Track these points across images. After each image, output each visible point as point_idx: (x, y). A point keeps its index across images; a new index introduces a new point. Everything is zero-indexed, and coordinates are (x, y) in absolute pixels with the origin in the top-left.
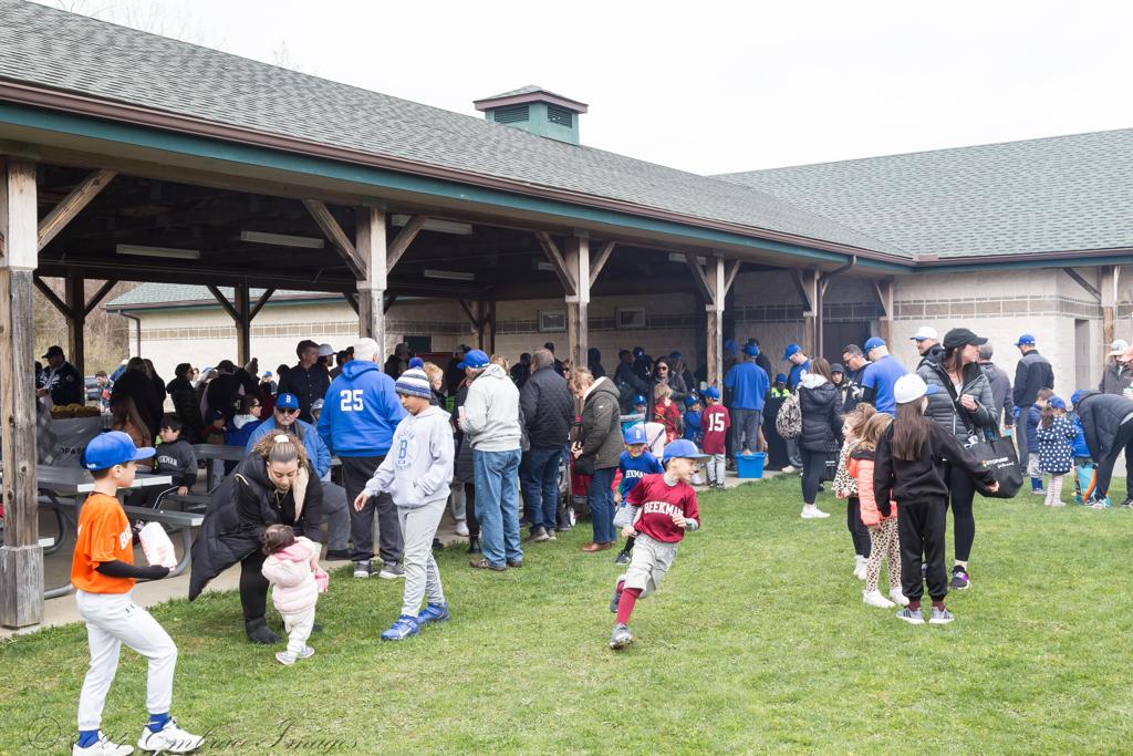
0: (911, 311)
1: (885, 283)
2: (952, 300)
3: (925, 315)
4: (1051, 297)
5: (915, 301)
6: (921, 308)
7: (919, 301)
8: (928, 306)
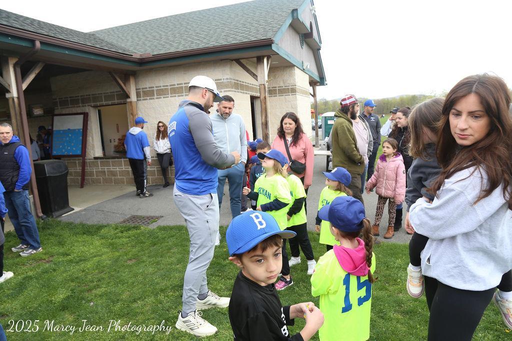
0: (149, 94)
1: (127, 76)
2: (170, 86)
3: (156, 97)
4: (227, 79)
5: (149, 88)
6: (153, 91)
7: (152, 87)
8: (157, 90)
